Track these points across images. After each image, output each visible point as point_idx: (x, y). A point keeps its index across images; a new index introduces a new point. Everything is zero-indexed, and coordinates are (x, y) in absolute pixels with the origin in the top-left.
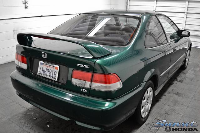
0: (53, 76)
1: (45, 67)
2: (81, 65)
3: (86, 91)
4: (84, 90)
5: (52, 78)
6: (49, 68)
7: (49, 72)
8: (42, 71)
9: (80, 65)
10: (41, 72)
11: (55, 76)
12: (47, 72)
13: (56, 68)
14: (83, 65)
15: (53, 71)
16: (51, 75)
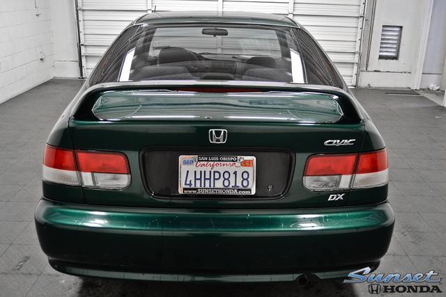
0: (239, 184)
1: (203, 169)
2: (335, 141)
3: (341, 197)
4: (337, 197)
5: (239, 190)
6: (221, 169)
7: (222, 179)
8: (196, 179)
9: (332, 143)
10: (190, 184)
11: (245, 184)
12: (215, 179)
13: (245, 164)
14: (338, 141)
15: (235, 173)
16: (232, 184)
